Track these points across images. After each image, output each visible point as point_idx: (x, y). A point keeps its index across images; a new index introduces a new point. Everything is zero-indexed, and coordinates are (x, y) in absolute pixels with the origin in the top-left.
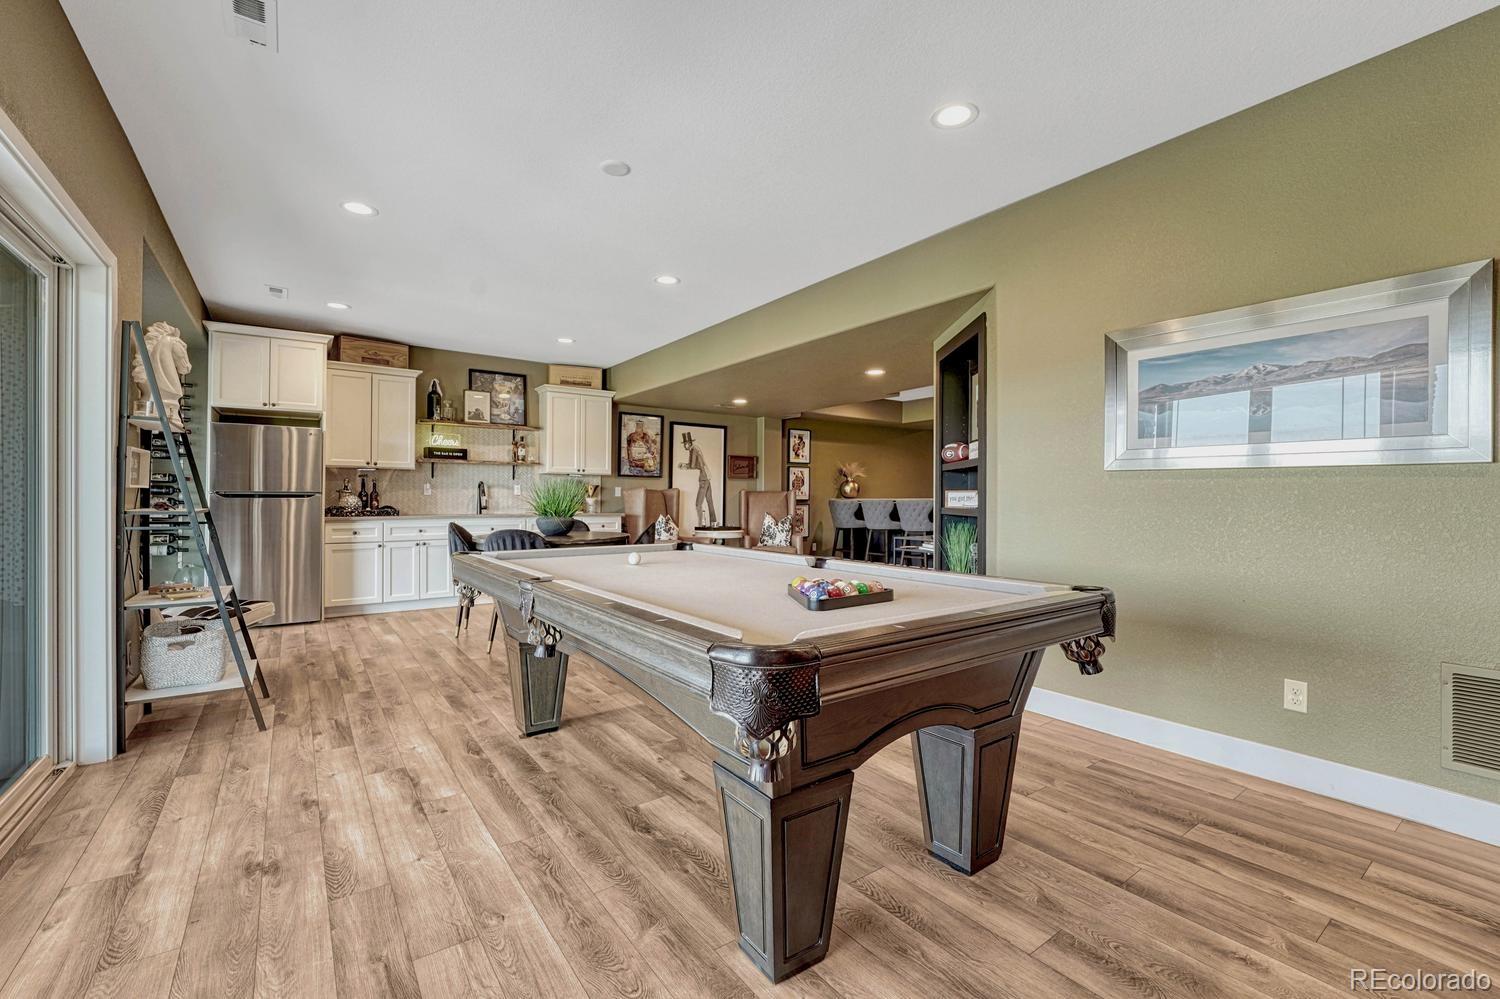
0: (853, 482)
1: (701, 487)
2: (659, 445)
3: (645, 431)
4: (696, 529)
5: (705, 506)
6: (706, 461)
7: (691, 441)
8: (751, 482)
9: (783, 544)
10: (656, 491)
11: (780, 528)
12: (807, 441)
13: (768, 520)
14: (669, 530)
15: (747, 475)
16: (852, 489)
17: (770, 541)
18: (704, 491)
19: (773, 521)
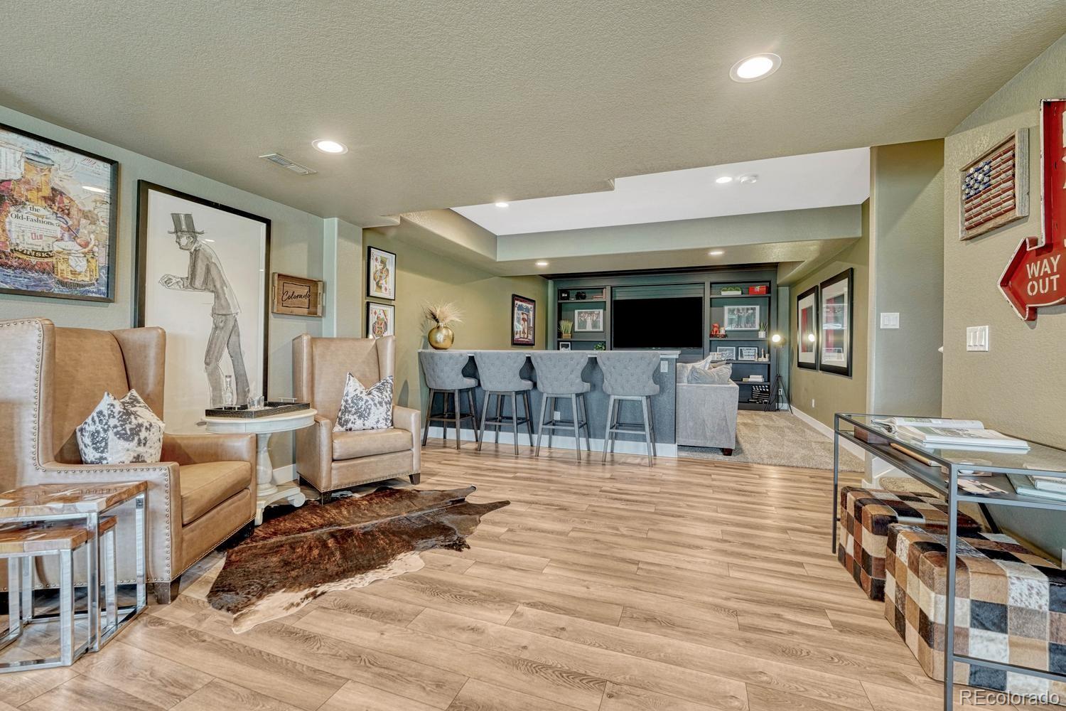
0: (446, 328)
1: (216, 328)
2: (103, 228)
3: (56, 183)
4: (209, 413)
5: (226, 365)
6: (228, 274)
7: (192, 233)
8: (312, 322)
9: (382, 424)
10: (97, 333)
11: (377, 399)
12: (391, 268)
13: (353, 387)
14: (136, 431)
15: (306, 311)
16: (446, 337)
17: (359, 423)
18: (223, 336)
19: (361, 388)
